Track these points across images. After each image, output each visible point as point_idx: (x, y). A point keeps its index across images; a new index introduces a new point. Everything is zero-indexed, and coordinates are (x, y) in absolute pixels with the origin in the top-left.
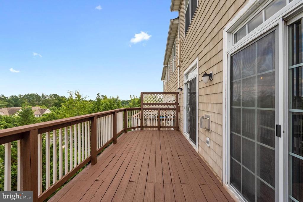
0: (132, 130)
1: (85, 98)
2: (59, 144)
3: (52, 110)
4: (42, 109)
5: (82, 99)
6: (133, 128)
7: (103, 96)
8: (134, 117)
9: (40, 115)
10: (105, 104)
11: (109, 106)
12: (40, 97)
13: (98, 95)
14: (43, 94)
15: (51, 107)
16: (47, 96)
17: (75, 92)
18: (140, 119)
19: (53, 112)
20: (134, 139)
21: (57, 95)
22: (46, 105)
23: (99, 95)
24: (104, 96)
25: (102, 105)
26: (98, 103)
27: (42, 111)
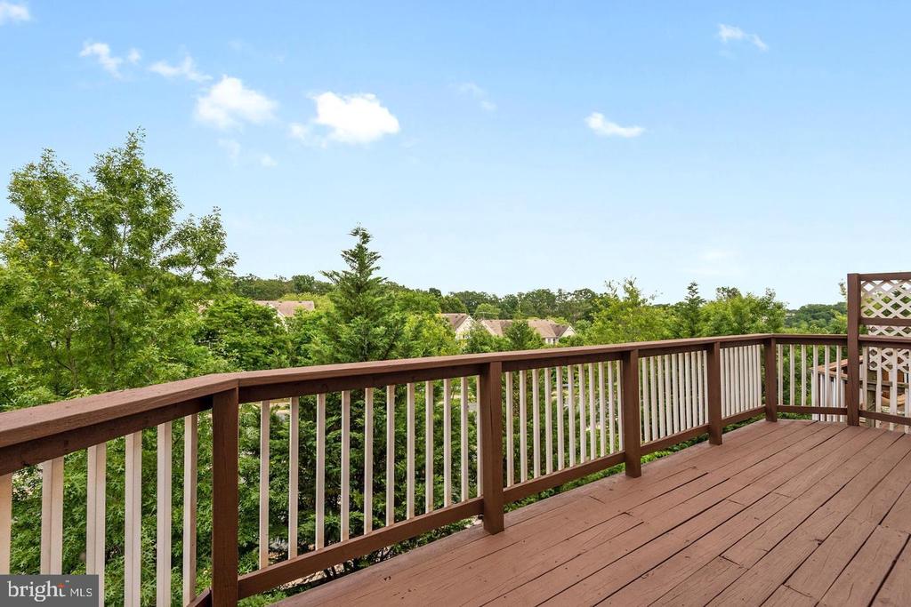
0: (815, 417)
1: (653, 298)
2: (579, 414)
3: (579, 328)
4: (557, 326)
5: (643, 301)
6: (819, 410)
7: (724, 289)
8: (826, 369)
9: (554, 340)
10: (718, 317)
11: (736, 324)
12: (554, 298)
13: (690, 288)
14: (560, 290)
15: (578, 322)
16: (569, 293)
17: (623, 283)
18: (846, 382)
19: (580, 335)
20: (797, 448)
21: (589, 291)
22: (566, 317)
23: (694, 288)
24: (729, 291)
25: (707, 320)
26: (692, 314)
27: (559, 331)
